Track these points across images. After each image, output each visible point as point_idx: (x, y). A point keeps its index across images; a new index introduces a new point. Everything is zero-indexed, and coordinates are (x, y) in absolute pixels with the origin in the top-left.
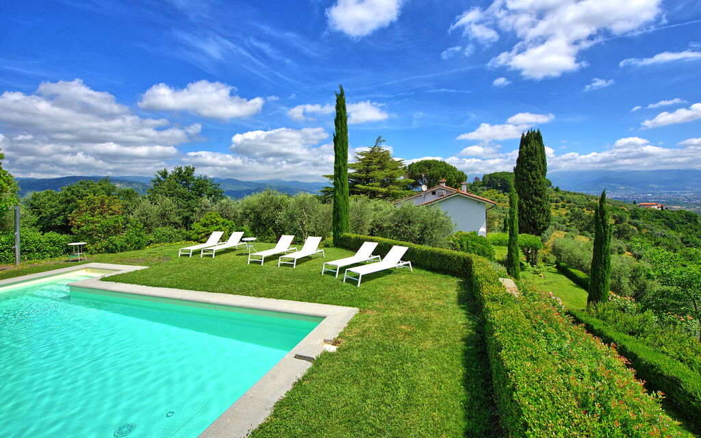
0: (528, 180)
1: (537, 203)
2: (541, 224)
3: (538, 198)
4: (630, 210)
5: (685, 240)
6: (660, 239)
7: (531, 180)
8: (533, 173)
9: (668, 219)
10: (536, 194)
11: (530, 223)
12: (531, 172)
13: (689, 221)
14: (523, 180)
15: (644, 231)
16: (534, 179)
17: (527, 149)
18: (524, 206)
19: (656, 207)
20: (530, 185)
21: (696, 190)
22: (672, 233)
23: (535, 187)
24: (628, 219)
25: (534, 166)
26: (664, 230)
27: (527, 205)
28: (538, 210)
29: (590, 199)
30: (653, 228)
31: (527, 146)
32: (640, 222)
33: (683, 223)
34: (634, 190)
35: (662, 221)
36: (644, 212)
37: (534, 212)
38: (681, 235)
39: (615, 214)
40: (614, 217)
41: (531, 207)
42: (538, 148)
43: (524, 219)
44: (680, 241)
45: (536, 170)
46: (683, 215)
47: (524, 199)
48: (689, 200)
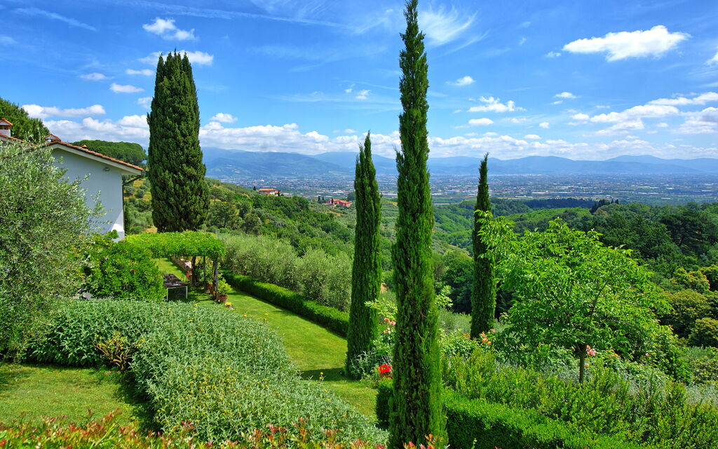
0: (175, 137)
1: (191, 177)
2: (197, 213)
3: (191, 170)
4: (252, 198)
5: (301, 229)
6: (282, 230)
7: (180, 138)
8: (183, 126)
9: (286, 206)
10: (188, 163)
11: (180, 213)
12: (179, 124)
13: (302, 208)
14: (167, 137)
15: (267, 221)
16: (184, 136)
17: (172, 84)
18: (171, 183)
19: (274, 193)
20: (178, 146)
21: (299, 176)
22: (290, 221)
23: (186, 151)
24: (251, 208)
25: (183, 114)
26: (284, 219)
27: (175, 182)
28: (192, 189)
29: (211, 184)
30: (274, 217)
31: (170, 79)
32: (262, 211)
33: (297, 211)
34: (249, 175)
35: (281, 209)
36: (265, 199)
37: (185, 193)
38: (298, 223)
39: (239, 203)
40: (238, 207)
41: (182, 185)
42: (188, 84)
43: (170, 206)
44: (297, 230)
45: (186, 121)
46: (297, 201)
47: (170, 171)
48: (295, 186)
